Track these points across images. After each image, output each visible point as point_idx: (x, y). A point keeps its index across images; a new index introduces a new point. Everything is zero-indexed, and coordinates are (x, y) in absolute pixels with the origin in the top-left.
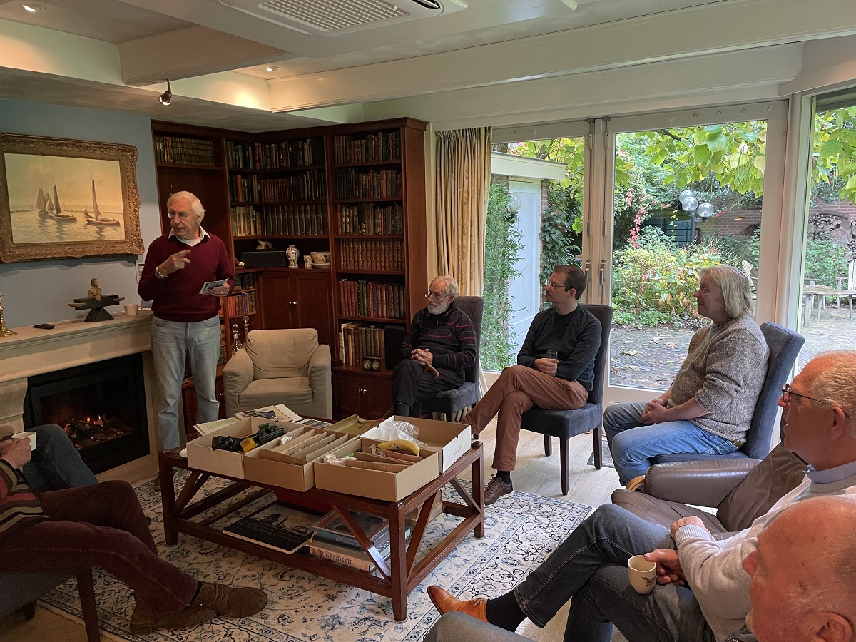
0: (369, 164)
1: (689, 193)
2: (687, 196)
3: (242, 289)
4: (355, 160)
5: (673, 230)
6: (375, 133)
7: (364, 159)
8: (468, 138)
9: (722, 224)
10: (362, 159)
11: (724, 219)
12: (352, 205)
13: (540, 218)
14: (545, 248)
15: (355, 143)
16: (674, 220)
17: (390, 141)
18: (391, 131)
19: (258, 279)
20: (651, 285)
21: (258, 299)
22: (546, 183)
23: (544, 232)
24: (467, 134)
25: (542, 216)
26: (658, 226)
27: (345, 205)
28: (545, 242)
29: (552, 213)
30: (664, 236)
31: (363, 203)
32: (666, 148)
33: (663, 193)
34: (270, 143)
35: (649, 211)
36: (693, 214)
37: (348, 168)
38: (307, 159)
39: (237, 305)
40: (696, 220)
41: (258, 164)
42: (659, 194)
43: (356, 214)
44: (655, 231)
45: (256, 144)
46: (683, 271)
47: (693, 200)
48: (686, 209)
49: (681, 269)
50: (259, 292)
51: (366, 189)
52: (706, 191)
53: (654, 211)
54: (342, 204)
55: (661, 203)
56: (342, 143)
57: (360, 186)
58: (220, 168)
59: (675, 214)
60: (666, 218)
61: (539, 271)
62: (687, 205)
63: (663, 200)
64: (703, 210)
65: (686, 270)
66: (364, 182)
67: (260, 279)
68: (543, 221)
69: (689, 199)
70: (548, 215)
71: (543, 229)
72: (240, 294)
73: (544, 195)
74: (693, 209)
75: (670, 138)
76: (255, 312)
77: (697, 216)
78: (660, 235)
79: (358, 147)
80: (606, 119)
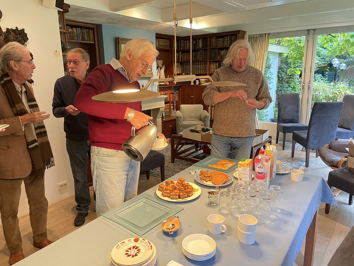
0: (224, 47)
1: (336, 59)
2: (335, 61)
3: (175, 91)
4: (218, 46)
5: (327, 76)
6: (227, 36)
7: (222, 45)
8: (261, 37)
9: (348, 74)
10: (221, 45)
11: (350, 71)
12: (216, 62)
13: (277, 68)
14: (279, 79)
15: (219, 40)
16: (328, 71)
17: (233, 39)
18: (233, 35)
19: (179, 88)
20: (318, 97)
21: (179, 96)
22: (280, 54)
23: (279, 73)
24: (261, 36)
25: (278, 67)
26: (320, 74)
27: (213, 62)
28: (279, 77)
29: (283, 66)
30: (323, 78)
31: (221, 61)
32: (329, 41)
33: (323, 60)
34: (186, 40)
35: (317, 68)
36: (337, 68)
37: (216, 48)
38: (200, 46)
39: (173, 97)
40: (339, 71)
41: (182, 48)
42: (322, 60)
43: (217, 65)
44: (319, 76)
45: (182, 41)
46: (332, 92)
47: (338, 62)
48: (335, 66)
49: (332, 90)
50: (179, 93)
51: (222, 56)
52: (343, 59)
53: (319, 67)
54: (212, 61)
55: (322, 64)
56: (214, 40)
57: (220, 55)
58: (171, 49)
59: (328, 69)
60: (324, 71)
61: (276, 89)
62: (335, 65)
63: (323, 63)
64: (342, 66)
65: (333, 91)
66: (221, 54)
67: (180, 88)
68: (279, 69)
69: (336, 62)
70: (281, 67)
71: (278, 72)
72: (174, 93)
73: (279, 59)
74: (337, 66)
75: (331, 36)
76: (178, 100)
77: (339, 69)
78: (321, 78)
79: (220, 41)
80: (314, 30)
